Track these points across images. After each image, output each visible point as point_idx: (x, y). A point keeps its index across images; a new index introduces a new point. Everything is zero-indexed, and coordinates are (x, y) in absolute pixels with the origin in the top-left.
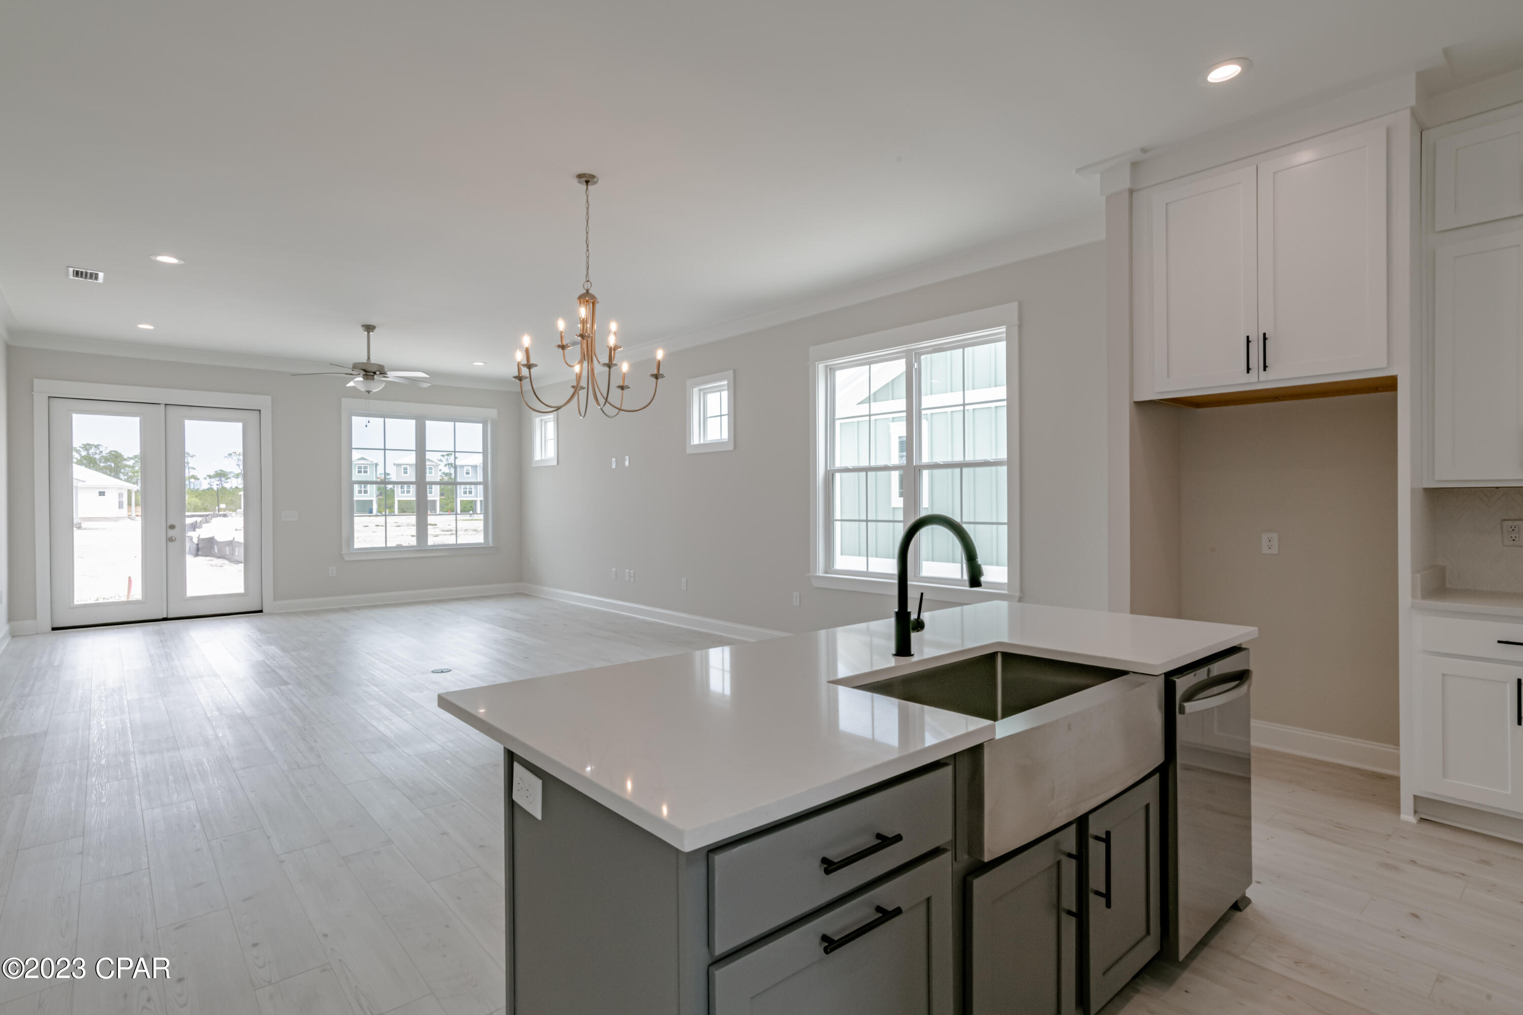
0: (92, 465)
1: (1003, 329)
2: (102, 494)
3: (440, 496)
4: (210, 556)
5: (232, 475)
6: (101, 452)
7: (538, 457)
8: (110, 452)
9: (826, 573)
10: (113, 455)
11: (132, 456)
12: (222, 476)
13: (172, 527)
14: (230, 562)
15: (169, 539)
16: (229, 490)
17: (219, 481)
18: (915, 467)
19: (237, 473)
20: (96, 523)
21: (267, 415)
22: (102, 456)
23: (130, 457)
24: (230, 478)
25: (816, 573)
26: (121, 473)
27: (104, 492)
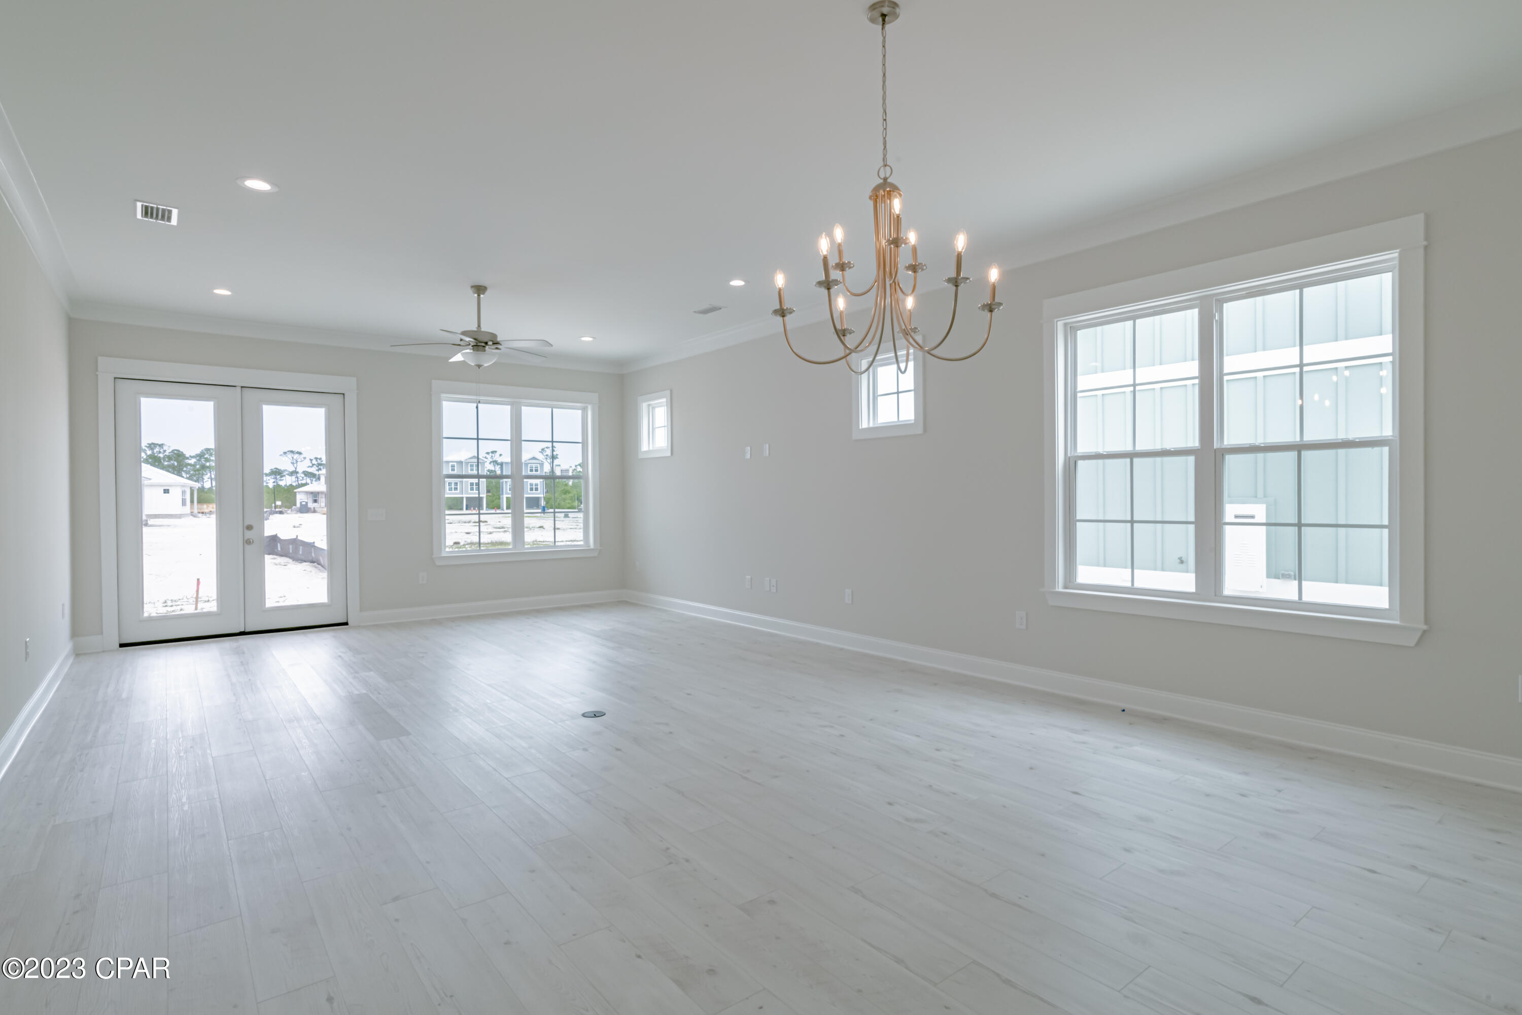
0: (157, 464)
1: (1395, 254)
2: (166, 491)
3: (487, 493)
4: (273, 554)
5: (287, 473)
6: (165, 451)
7: (645, 447)
8: (173, 451)
9: (1065, 587)
10: (175, 453)
11: (194, 455)
12: (277, 474)
13: (249, 528)
14: (293, 561)
15: (246, 542)
16: (284, 488)
17: (274, 478)
18: (1215, 450)
19: (291, 471)
20: (161, 520)
21: (351, 399)
22: (166, 455)
23: (192, 455)
24: (285, 476)
25: (1055, 589)
26: (184, 471)
27: (168, 490)
